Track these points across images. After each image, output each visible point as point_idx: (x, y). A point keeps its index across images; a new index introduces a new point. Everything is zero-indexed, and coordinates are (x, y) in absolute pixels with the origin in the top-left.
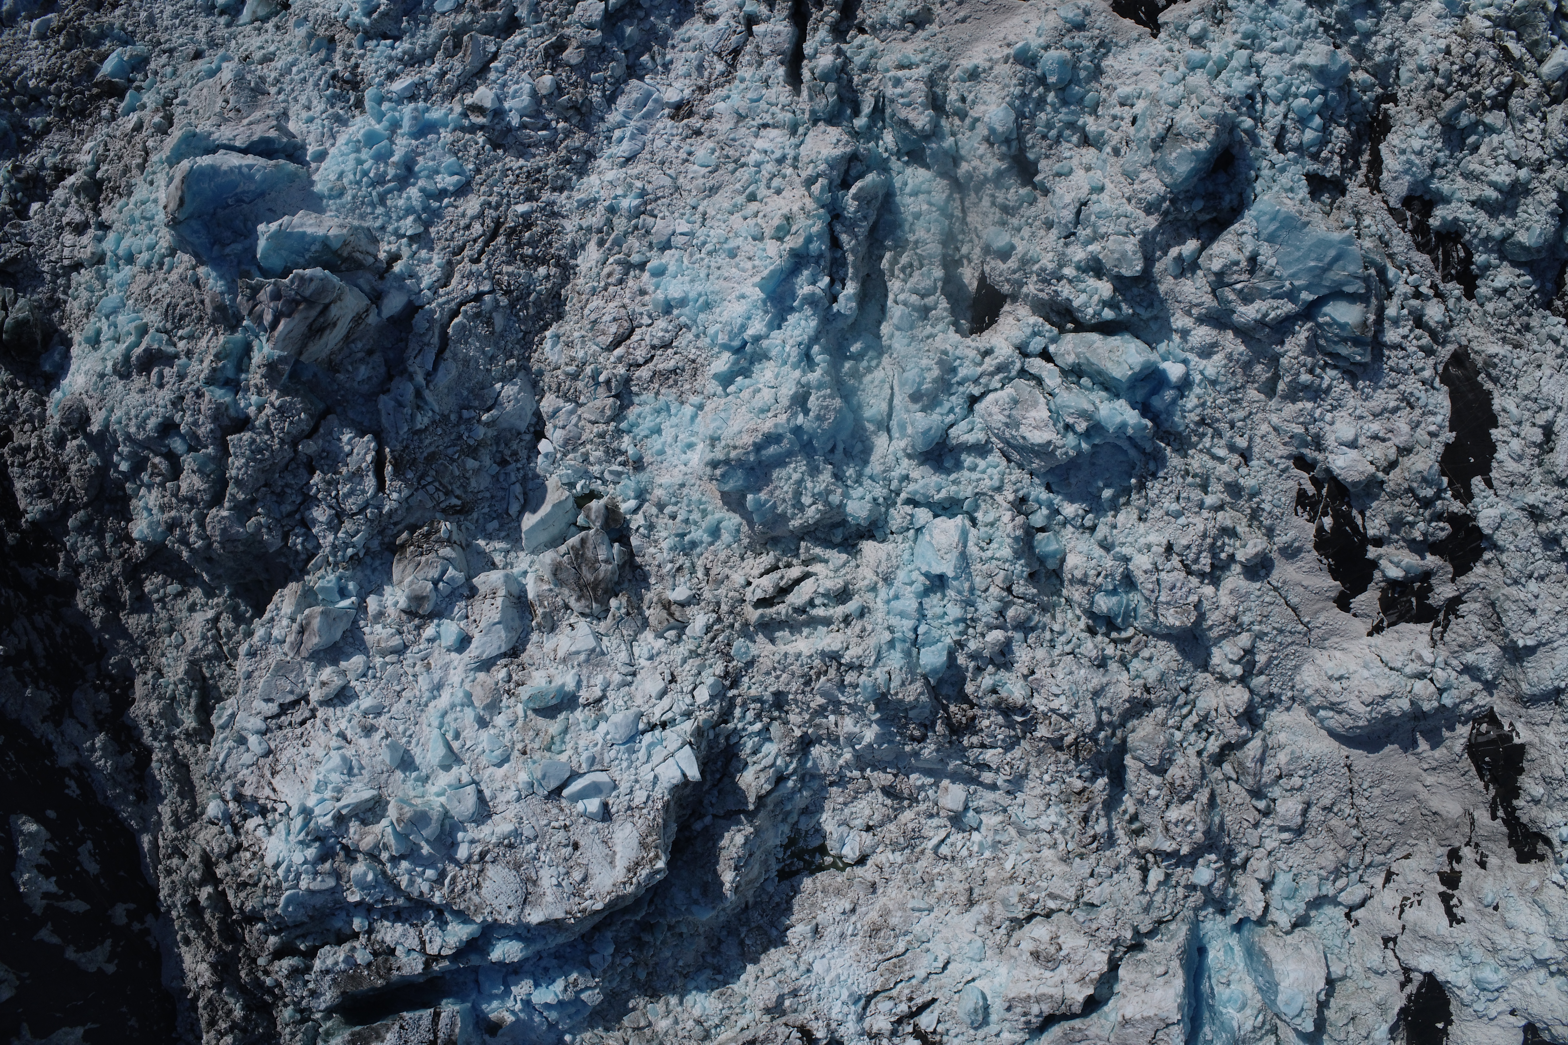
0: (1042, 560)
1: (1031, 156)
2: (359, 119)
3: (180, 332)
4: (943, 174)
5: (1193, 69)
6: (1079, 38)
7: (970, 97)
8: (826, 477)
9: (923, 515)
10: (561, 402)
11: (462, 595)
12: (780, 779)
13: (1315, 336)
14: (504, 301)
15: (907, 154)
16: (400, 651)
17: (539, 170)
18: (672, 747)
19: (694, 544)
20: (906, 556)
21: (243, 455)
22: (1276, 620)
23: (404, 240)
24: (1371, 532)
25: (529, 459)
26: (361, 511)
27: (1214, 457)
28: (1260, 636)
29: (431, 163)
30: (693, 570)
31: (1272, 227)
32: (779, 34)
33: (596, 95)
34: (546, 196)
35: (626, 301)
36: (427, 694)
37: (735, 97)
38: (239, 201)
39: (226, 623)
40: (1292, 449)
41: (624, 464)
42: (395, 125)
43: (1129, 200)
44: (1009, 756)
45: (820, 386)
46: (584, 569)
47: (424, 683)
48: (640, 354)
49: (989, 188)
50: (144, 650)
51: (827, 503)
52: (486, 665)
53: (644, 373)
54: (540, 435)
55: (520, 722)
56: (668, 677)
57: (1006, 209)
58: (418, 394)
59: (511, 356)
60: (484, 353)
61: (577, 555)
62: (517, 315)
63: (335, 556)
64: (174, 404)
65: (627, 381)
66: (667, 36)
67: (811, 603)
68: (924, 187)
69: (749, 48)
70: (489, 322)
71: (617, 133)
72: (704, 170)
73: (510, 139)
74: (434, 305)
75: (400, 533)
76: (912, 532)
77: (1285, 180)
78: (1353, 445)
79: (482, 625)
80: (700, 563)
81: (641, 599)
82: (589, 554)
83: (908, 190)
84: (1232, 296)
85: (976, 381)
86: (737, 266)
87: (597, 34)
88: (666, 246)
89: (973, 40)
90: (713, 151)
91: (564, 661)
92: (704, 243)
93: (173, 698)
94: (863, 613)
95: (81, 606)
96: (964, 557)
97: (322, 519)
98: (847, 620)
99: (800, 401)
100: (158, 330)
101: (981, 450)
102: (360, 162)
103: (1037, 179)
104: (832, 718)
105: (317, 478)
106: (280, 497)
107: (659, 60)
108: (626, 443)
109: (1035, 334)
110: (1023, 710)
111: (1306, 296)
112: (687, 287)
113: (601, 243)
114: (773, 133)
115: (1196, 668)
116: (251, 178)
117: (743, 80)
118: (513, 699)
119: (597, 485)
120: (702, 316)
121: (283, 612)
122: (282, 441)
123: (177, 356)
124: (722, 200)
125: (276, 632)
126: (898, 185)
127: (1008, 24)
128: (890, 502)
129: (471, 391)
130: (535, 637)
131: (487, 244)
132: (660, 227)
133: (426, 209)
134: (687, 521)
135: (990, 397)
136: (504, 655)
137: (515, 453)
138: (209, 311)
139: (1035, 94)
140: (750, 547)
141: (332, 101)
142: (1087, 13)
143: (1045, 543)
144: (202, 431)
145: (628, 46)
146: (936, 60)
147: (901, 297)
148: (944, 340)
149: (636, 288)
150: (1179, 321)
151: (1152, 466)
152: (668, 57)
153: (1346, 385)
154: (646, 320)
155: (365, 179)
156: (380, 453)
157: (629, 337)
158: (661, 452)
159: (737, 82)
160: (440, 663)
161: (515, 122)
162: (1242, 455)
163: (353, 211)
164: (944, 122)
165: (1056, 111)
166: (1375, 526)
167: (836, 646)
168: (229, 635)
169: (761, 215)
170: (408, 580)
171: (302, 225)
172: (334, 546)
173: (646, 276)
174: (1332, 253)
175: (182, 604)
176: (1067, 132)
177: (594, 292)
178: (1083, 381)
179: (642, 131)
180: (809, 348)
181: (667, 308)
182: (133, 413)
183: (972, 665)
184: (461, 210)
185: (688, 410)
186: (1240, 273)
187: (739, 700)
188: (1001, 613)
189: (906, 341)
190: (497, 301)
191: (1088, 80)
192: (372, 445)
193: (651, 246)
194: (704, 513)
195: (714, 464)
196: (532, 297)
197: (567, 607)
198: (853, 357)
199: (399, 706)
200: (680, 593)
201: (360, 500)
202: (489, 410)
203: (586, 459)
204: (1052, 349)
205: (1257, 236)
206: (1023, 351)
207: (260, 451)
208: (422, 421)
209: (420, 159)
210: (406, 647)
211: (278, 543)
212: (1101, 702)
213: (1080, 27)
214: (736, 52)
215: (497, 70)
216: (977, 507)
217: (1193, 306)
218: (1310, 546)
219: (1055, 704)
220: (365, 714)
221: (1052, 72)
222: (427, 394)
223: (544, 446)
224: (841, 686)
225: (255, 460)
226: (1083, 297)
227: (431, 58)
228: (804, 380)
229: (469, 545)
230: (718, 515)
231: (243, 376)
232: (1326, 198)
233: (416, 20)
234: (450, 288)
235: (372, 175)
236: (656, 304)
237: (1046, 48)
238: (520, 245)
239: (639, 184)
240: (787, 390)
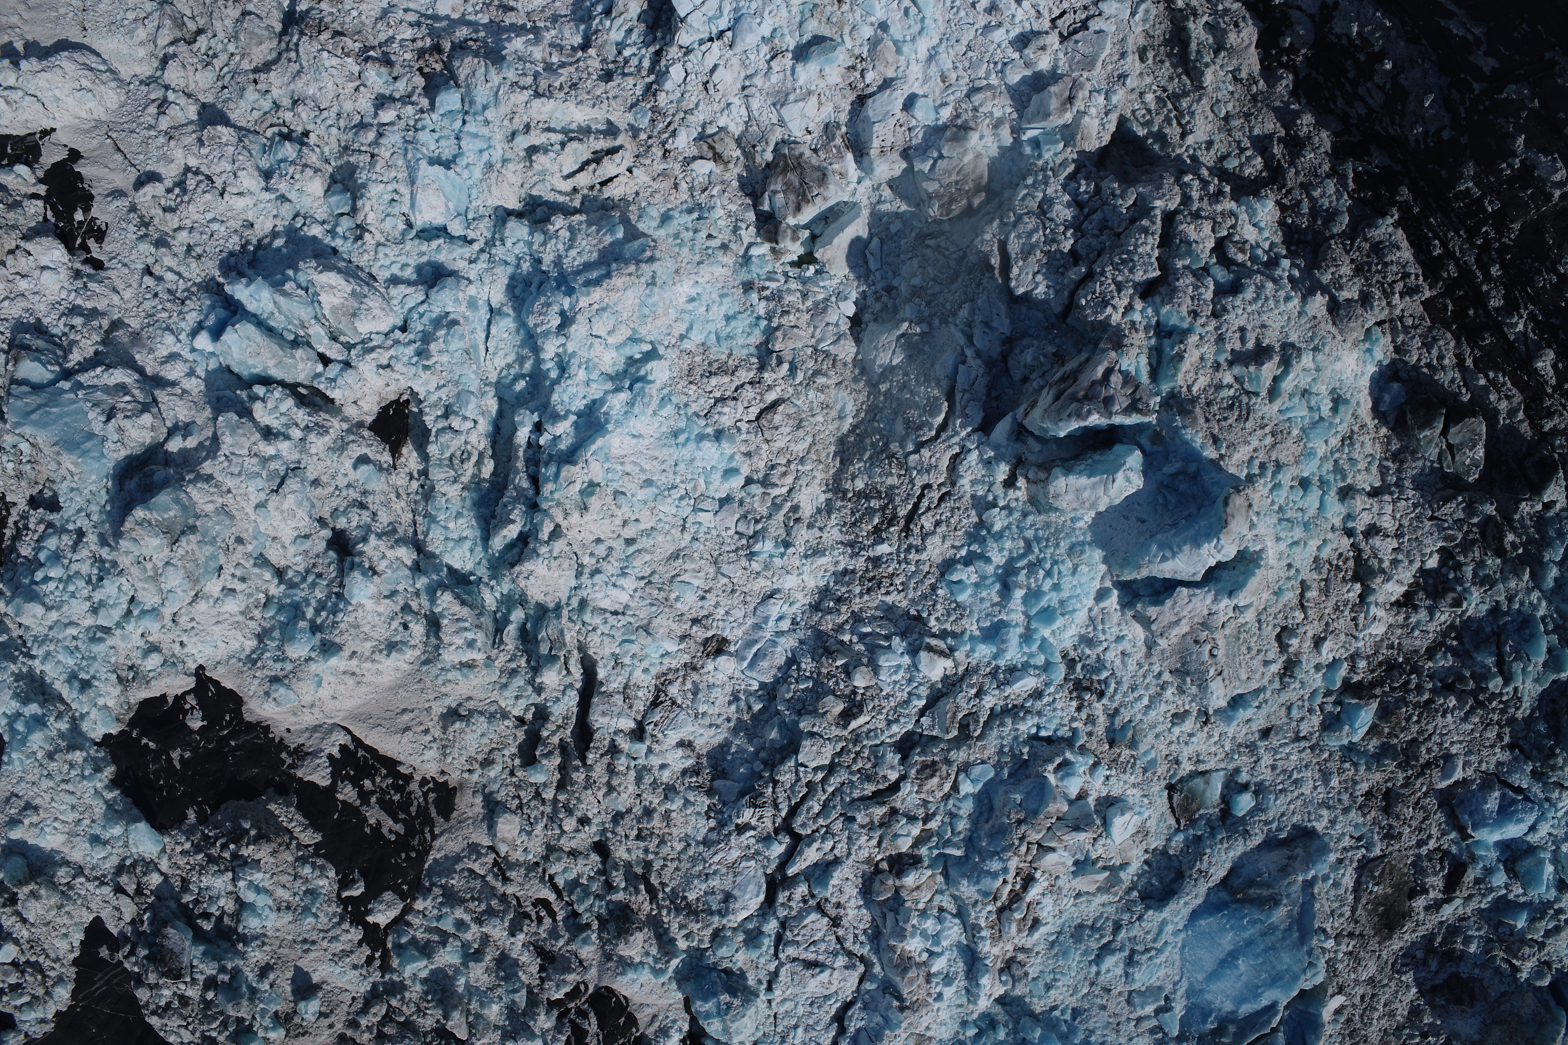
0: (346, 189)
1: (332, 554)
2: (1068, 644)
3: (1231, 392)
4: (433, 556)
5: (154, 609)
6: (276, 669)
7: (395, 624)
8: (548, 259)
9: (456, 228)
10: (833, 350)
11: (917, 148)
12: (608, 12)
13: (65, 357)
14: (894, 447)
15: (470, 583)
16: (973, 90)
17: (869, 590)
18: (697, 14)
19: (690, 211)
20: (474, 192)
21: (1141, 256)
22: (135, 139)
23: (1001, 503)
24: (40, 203)
25: (864, 295)
26: (1019, 219)
27: (179, 274)
28: (150, 127)
29: (984, 594)
30: (691, 189)
31: (88, 445)
32: (604, 714)
33: (807, 665)
34: (860, 563)
35: (765, 447)
36: (942, 49)
37: (655, 656)
38: (1174, 525)
39: (1173, 131)
40: (103, 274)
41: (764, 288)
42: (1027, 637)
43: (229, 491)
44: (391, 33)
45: (546, 334)
46: (796, 183)
47: (946, 61)
48: (749, 393)
49: (378, 527)
50: (1254, 98)
51: (545, 233)
52: (887, 84)
53: (745, 375)
54: (856, 321)
55: (846, 31)
56: (710, 86)
57: (363, 506)
58: (970, 339)
59: (885, 394)
60: (912, 392)
61: (804, 194)
62: (882, 437)
63: (1046, 177)
64: (1225, 310)
65: (762, 368)
66: (735, 731)
67: (563, 145)
68: (451, 544)
69: (640, 706)
70: (907, 423)
71: (785, 625)
72: (685, 577)
73: (902, 624)
74: (963, 434)
75: (981, 205)
76: (470, 216)
77: (79, 501)
78: (44, 268)
79: (893, 121)
80: (685, 196)
81: (746, 167)
82: (792, 197)
83: (468, 544)
84: (136, 392)
85: (397, 342)
86: (642, 470)
87: (804, 725)
88: (725, 502)
89: (395, 688)
90: (677, 599)
91: (810, 93)
92: (682, 498)
93: (1216, 52)
94: (514, 134)
95: (1324, 134)
96: (412, 181)
97: (1058, 207)
98: (527, 128)
99: (566, 321)
100: (1257, 394)
101: (395, 281)
102: (1056, 587)
103: (327, 533)
104: (555, 59)
105: (1067, 245)
106: (1104, 226)
107: (742, 704)
108: (762, 309)
109: (334, 380)
110: (367, 59)
111: (65, 385)
112: (699, 454)
113: (795, 508)
114: (605, 604)
115: (212, 106)
116: (1161, 547)
117: (646, 671)
118: (857, 51)
119: (793, 272)
120: (682, 425)
121: (1096, 122)
122: (1103, 273)
123: (1231, 364)
124: (665, 545)
125: (1101, 99)
126: (479, 548)
127: (358, 702)
128: (490, 243)
129: (920, 351)
130: (843, 117)
131: (916, 506)
132: (730, 519)
133: (983, 541)
134: (696, 231)
135: (384, 327)
136: (871, 95)
137: (878, 299)
138: (1198, 410)
139: (324, 614)
140: (628, 204)
141: (1100, 664)
142: (267, 694)
143: (340, 202)
144: (1190, 280)
145: (776, 720)
146: (434, 671)
147: (469, 424)
148: (427, 382)
149: (755, 459)
150: (194, 385)
151: (232, 260)
152: (733, 708)
153: (46, 321)
154: (744, 426)
155: (1048, 566)
156: (1007, 278)
157: (762, 412)
158: (722, 296)
159: (654, 671)
160: (932, 83)
161: (896, 640)
162: (151, 274)
163: (1058, 531)
164: (426, 604)
165: (307, 601)
166: (36, 208)
167: (537, 103)
168: (1168, 120)
169: (618, 521)
170: (968, 158)
171: (1094, 487)
172: (1046, 184)
173: (745, 471)
174: (34, 417)
175: (1221, 148)
176: (296, 580)
177: (802, 460)
178: (291, 337)
179: (757, 627)
180: (560, 376)
181: (719, 435)
182: (1271, 303)
183: (414, 98)
184: (948, 544)
185: (697, 337)
186: (123, 410)
187: (644, 73)
188: (380, 135)
189: (463, 380)
190: (902, 447)
191: (273, 628)
192: (1013, 284)
193: (741, 503)
194: (676, 236)
195: (652, 259)
196: (867, 456)
197: (815, 151)
198: (523, 376)
199: (968, 36)
200: (704, 167)
201: (1021, 228)
202: (903, 335)
203: (805, 296)
204: (320, 368)
205: (104, 439)
206: (347, 364)
207: (1124, 262)
208: (964, 313)
209: (996, 599)
210: (968, 96)
211: (1104, 184)
212: (296, 67)
213: (275, 680)
214: (655, 704)
215: (919, 697)
216: (403, 234)
217: (181, 397)
218: (97, 199)
219: (335, 61)
220: (1000, 25)
221: (303, 631)
222: (961, 339)
223: (850, 309)
224: (536, 75)
225: (1129, 252)
226: (283, 408)
227: (993, 715)
228: (562, 340)
229: (917, 206)
230: (662, 233)
231: (1153, 341)
232: (48, 494)
233: (1013, 756)
234: (948, 455)
235: (1041, 573)
236: (731, 439)
237: (309, 659)
238: (883, 508)
239: (756, 566)
240: (578, 330)
